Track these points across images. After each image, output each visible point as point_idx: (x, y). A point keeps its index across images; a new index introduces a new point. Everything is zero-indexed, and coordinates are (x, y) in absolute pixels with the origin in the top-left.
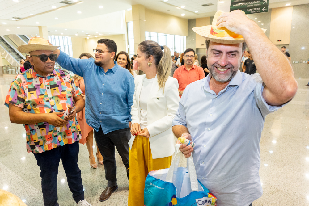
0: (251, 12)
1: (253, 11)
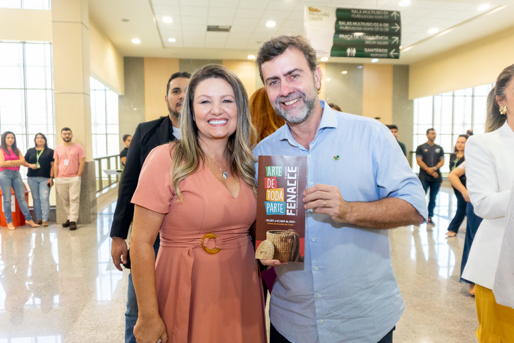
0: (372, 55)
1: (374, 53)
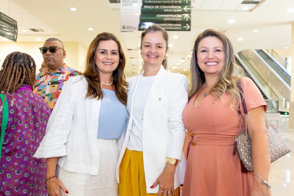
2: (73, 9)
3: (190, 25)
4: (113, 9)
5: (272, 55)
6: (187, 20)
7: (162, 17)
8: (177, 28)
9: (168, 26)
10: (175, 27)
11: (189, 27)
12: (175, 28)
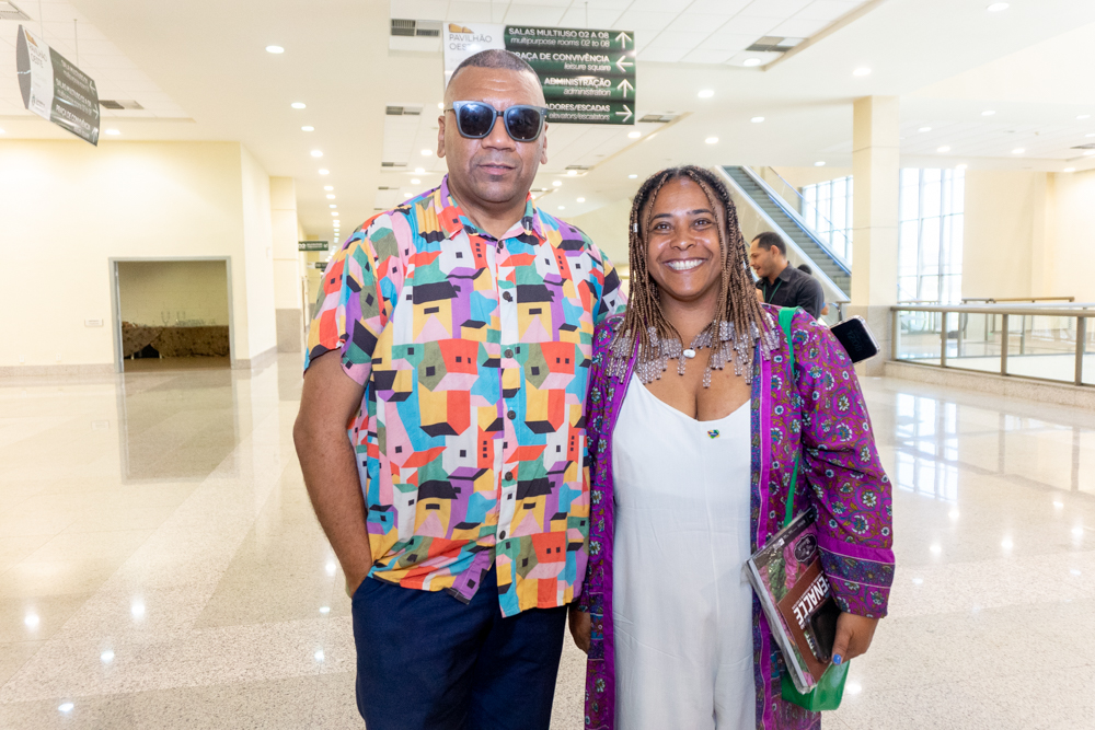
2: (275, 50)
3: (633, 110)
4: (392, 52)
5: (763, 176)
6: (625, 95)
7: (560, 85)
8: (599, 117)
9: (576, 111)
10: (593, 112)
11: (629, 113)
12: (593, 117)
